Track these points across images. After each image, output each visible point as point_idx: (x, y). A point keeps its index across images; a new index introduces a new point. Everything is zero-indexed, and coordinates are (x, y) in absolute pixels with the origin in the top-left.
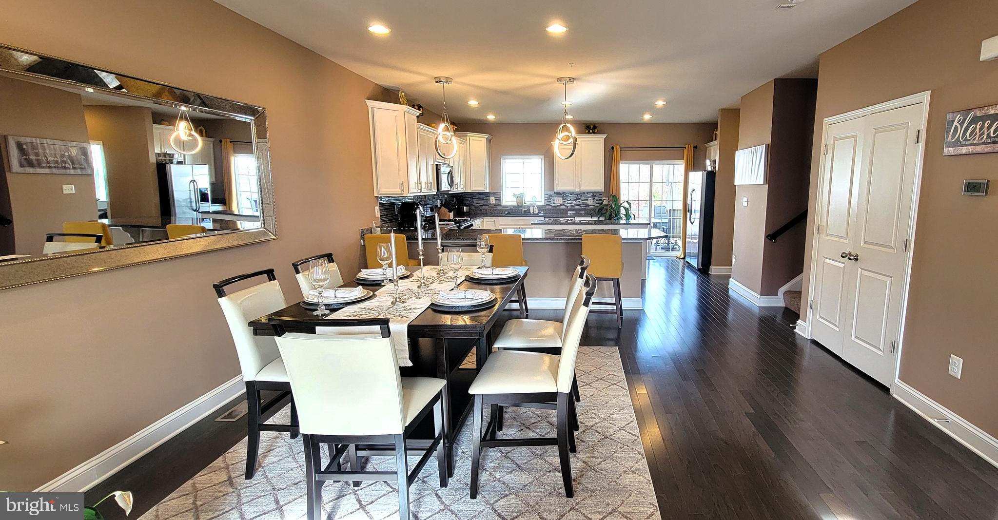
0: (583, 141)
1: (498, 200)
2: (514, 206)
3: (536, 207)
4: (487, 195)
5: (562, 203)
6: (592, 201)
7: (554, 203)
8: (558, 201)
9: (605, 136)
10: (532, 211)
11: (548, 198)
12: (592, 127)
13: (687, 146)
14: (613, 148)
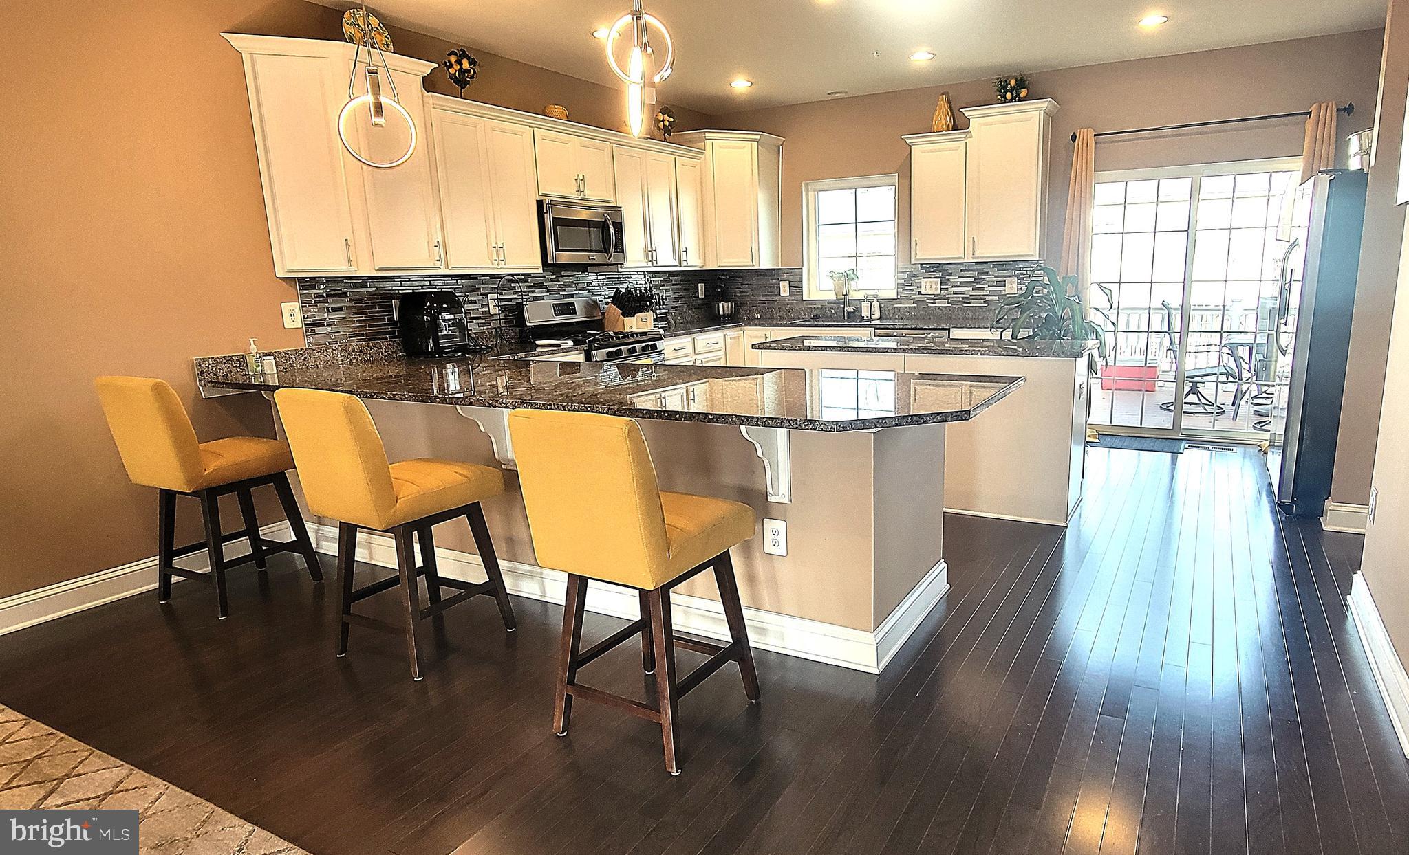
0: (984, 124)
1: (796, 286)
2: (829, 301)
3: (876, 303)
4: (771, 275)
5: (938, 292)
6: (1015, 286)
7: (920, 293)
8: (931, 287)
9: (1043, 104)
10: (865, 313)
11: (908, 280)
12: (1013, 83)
13: (1314, 109)
14: (1074, 138)
